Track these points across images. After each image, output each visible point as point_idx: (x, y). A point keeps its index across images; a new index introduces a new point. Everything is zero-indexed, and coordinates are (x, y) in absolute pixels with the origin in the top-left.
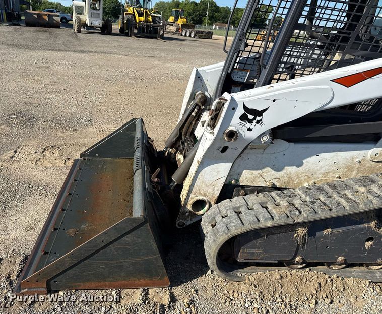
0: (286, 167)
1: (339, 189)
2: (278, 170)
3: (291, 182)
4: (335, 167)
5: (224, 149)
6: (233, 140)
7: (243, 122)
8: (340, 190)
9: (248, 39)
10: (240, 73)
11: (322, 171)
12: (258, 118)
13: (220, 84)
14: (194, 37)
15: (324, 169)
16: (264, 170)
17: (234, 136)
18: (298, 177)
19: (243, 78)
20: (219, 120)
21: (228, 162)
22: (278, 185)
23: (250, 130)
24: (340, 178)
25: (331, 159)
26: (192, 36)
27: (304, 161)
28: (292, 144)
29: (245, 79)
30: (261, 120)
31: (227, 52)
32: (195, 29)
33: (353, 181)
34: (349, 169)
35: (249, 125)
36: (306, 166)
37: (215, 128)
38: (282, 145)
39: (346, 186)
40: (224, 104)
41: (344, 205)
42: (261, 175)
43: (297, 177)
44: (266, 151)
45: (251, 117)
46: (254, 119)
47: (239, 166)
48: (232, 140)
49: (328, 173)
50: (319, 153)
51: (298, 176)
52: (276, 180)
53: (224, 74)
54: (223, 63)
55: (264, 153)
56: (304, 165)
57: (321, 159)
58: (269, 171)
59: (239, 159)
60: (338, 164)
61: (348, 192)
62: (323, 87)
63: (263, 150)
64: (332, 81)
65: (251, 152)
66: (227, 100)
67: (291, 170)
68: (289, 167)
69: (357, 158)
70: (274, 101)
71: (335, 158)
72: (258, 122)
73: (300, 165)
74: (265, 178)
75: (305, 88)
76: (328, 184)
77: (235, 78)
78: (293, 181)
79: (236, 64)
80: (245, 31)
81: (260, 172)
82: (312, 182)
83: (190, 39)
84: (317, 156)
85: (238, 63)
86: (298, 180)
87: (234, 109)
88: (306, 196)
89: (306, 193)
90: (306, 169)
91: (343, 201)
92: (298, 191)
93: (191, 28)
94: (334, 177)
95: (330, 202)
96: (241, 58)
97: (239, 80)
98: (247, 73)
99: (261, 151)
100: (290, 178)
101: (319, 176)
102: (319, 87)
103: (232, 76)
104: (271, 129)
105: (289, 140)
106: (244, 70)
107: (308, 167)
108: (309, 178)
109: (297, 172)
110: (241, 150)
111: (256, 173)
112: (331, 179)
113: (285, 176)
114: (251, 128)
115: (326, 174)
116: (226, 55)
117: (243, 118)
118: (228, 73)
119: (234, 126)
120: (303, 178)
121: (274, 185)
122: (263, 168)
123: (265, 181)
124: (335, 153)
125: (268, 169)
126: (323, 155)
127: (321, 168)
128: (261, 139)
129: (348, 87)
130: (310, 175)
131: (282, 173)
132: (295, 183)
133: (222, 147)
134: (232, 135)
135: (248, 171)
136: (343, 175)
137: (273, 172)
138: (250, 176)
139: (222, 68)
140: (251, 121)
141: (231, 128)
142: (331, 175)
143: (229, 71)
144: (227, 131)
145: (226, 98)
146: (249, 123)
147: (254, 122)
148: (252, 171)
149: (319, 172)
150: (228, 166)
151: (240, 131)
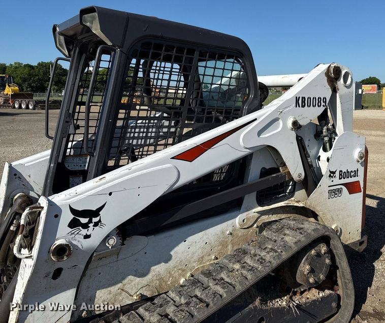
0: (153, 268)
1: (214, 274)
2: (143, 275)
3: (164, 284)
4: (208, 249)
5: (57, 273)
6: (65, 258)
7: (75, 230)
8: (215, 276)
9: (77, 120)
10: (76, 160)
11: (196, 258)
12: (95, 220)
13: (49, 178)
14: (34, 109)
15: (196, 254)
16: (126, 281)
17: (66, 251)
18: (171, 275)
19: (83, 165)
20: (36, 236)
21: (68, 289)
22: (148, 294)
23: (87, 237)
24: (217, 258)
25: (201, 241)
26: (31, 107)
27: (172, 253)
28: (152, 237)
29: (85, 166)
30: (100, 221)
31: (51, 138)
32: (34, 98)
33: (227, 259)
34: (223, 245)
35: (84, 232)
36: (175, 259)
37: (33, 249)
38: (139, 243)
39: (221, 267)
40: (40, 213)
41: (221, 293)
42: (122, 290)
43: (169, 275)
44: (122, 256)
45: (84, 220)
46: (90, 221)
47: (88, 287)
48: (63, 258)
49: (202, 257)
50: (187, 238)
51: (169, 272)
52: (144, 288)
53: (52, 165)
54: (49, 152)
55: (119, 259)
56: (173, 258)
57: (190, 244)
58: (132, 281)
59: (85, 278)
60: (210, 244)
61: (223, 275)
62: (164, 166)
63: (116, 257)
64: (172, 158)
65: (101, 263)
66: (43, 208)
67: (159, 269)
68: (156, 267)
69: (227, 230)
70: (110, 194)
71: (205, 238)
72: (96, 224)
73: (168, 259)
74: (130, 291)
75: (145, 171)
76: (203, 273)
77: (71, 166)
78: (166, 282)
79: (68, 150)
80: (71, 111)
81: (120, 285)
82: (189, 274)
83: (27, 111)
84: (185, 241)
85: (70, 149)
86: (171, 279)
87: (56, 216)
88: (180, 298)
89: (180, 294)
90: (177, 262)
91: (219, 289)
92: (172, 295)
93: (28, 98)
94: (211, 260)
95: (207, 296)
96: (74, 143)
97: (77, 168)
98: (86, 159)
99: (114, 258)
100: (161, 279)
101: (195, 264)
102: (160, 167)
103: (67, 166)
104: (117, 227)
105: (147, 234)
106: (81, 155)
107: (178, 259)
108: (183, 271)
109: (167, 268)
110: (83, 267)
111: (114, 289)
112: (208, 263)
113: (155, 278)
114: (88, 234)
115: (201, 260)
116: (52, 141)
117: (74, 224)
118: (58, 163)
119: (62, 238)
120: (177, 274)
121: (142, 296)
122: (124, 279)
123: (131, 295)
124: (203, 232)
125: (131, 277)
126: (191, 239)
127: (193, 253)
128: (107, 244)
129: (191, 162)
130: (184, 267)
131: (149, 276)
132: (169, 283)
133: (52, 271)
134: (62, 251)
135: (104, 291)
136: (219, 253)
137: (138, 279)
138: (108, 296)
139: (49, 157)
140: (85, 226)
141: (58, 243)
142: (206, 258)
143: (60, 161)
144: (53, 248)
145: (42, 205)
146: (83, 228)
147: (91, 225)
148: (109, 289)
149: (193, 260)
150: (71, 294)
151: (74, 242)
